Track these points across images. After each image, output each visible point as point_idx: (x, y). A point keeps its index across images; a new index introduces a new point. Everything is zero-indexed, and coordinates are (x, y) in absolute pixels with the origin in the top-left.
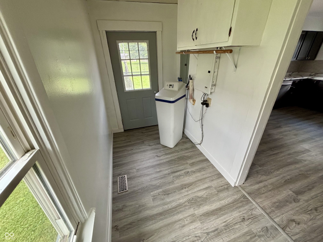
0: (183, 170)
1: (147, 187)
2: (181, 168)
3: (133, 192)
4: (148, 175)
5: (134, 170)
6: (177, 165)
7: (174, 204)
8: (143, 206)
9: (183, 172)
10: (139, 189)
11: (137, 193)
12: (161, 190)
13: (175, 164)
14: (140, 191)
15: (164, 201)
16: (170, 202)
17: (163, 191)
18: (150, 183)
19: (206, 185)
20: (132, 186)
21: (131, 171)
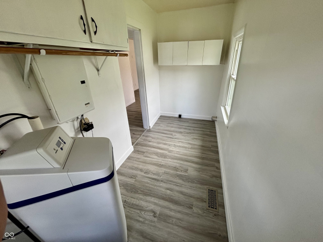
0: (147, 177)
1: (188, 182)
2: (146, 180)
3: (202, 184)
4: (182, 193)
5: (195, 211)
6: (147, 185)
7: (176, 161)
8: (197, 170)
9: (149, 176)
10: (196, 183)
11: (198, 181)
12: (178, 173)
13: (147, 186)
14: (195, 182)
15: (180, 165)
16: (177, 163)
17: (177, 171)
18: (184, 183)
19: (146, 158)
20: (202, 190)
21: (200, 212)
